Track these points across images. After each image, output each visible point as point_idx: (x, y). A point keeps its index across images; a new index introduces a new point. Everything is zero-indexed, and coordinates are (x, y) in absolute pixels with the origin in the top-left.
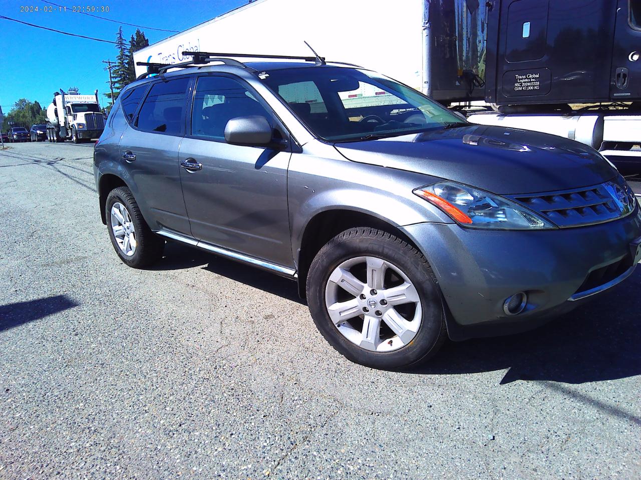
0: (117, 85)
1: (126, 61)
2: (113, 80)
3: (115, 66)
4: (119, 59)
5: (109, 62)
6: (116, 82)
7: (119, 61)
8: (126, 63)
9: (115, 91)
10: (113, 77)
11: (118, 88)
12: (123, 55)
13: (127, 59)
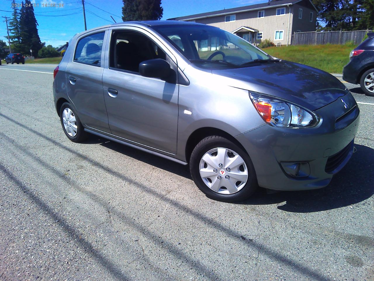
0: (12, 31)
1: (19, 17)
2: (9, 28)
3: (11, 20)
4: (13, 15)
5: (6, 18)
6: (12, 29)
7: (14, 17)
8: (18, 18)
9: (11, 34)
10: (10, 27)
11: (13, 33)
12: (16, 13)
13: (18, 16)
